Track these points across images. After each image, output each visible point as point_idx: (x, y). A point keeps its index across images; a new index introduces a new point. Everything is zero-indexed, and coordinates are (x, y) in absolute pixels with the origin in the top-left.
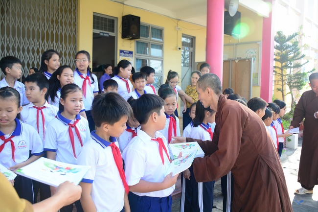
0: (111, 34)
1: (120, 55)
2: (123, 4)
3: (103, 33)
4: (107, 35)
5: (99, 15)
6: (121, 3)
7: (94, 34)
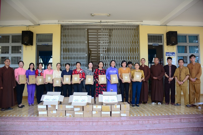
0: (160, 44)
1: (166, 55)
2: (167, 26)
3: (155, 44)
4: (157, 45)
5: (152, 35)
6: (165, 25)
7: (149, 45)
